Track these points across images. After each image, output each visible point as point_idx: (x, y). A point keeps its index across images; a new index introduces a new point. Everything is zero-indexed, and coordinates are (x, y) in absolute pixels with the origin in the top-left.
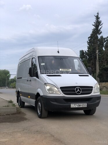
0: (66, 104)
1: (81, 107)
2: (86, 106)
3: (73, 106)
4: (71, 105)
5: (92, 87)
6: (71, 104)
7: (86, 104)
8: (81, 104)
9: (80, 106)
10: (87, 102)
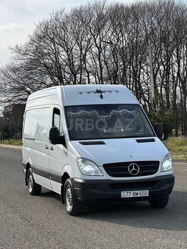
0: (114, 193)
1: (139, 196)
2: (148, 195)
3: (125, 194)
4: (122, 194)
5: (158, 163)
6: (122, 192)
7: (148, 192)
8: (139, 192)
9: (137, 194)
10: (150, 188)
